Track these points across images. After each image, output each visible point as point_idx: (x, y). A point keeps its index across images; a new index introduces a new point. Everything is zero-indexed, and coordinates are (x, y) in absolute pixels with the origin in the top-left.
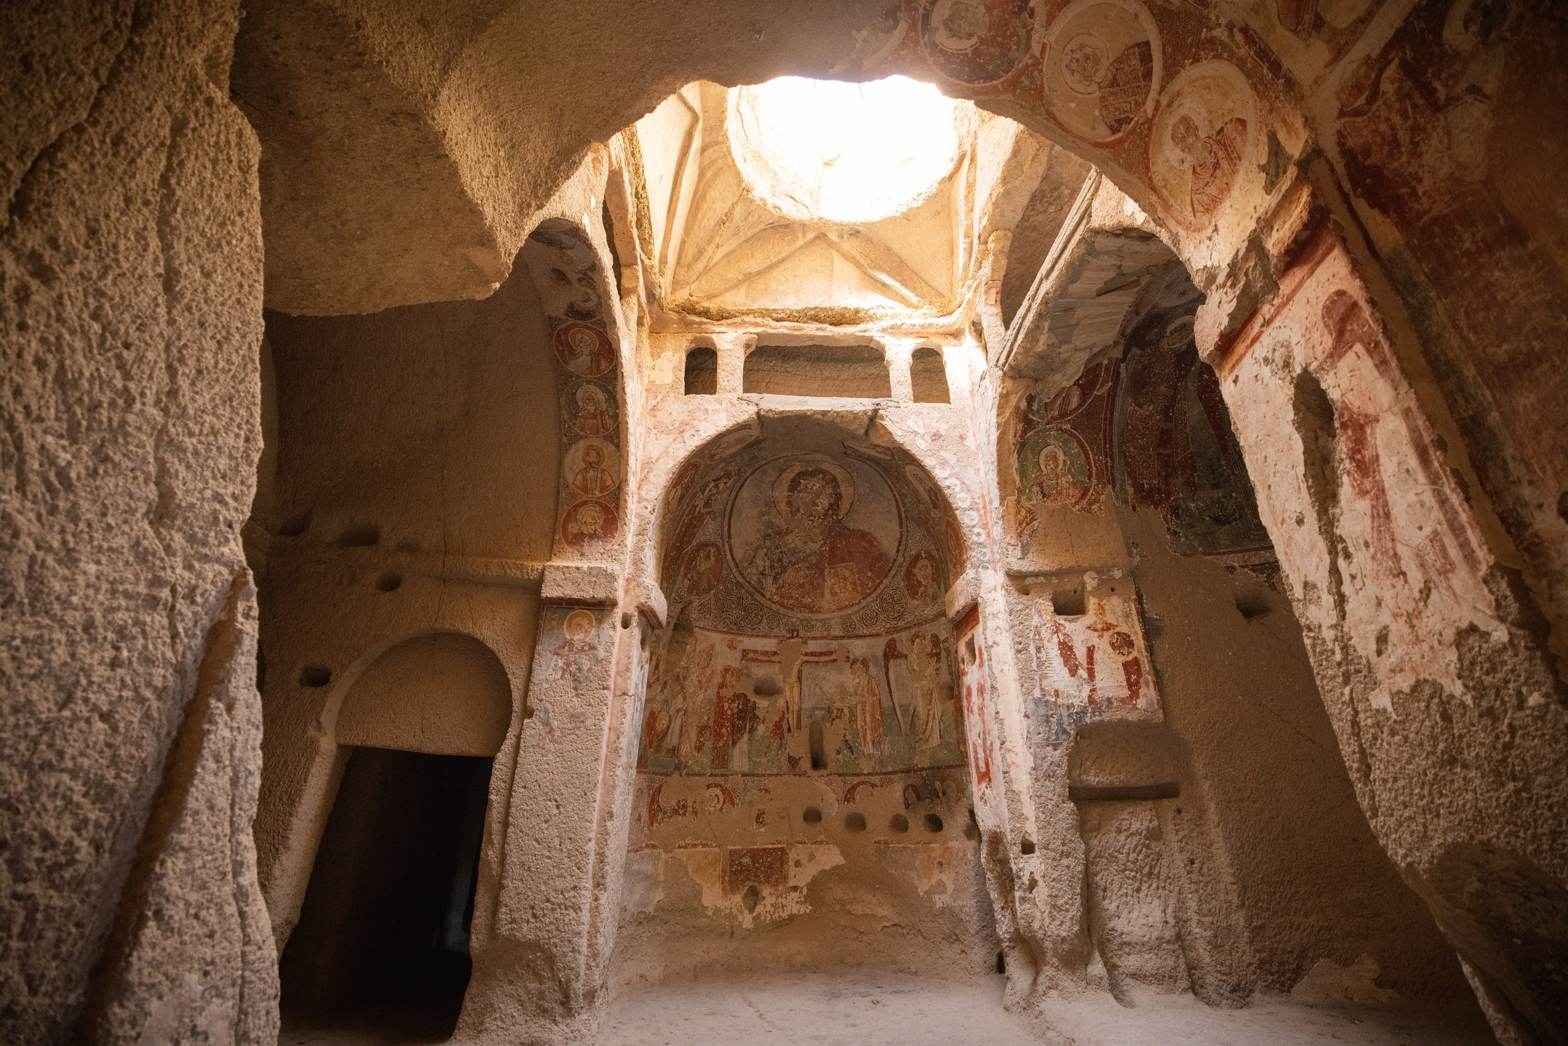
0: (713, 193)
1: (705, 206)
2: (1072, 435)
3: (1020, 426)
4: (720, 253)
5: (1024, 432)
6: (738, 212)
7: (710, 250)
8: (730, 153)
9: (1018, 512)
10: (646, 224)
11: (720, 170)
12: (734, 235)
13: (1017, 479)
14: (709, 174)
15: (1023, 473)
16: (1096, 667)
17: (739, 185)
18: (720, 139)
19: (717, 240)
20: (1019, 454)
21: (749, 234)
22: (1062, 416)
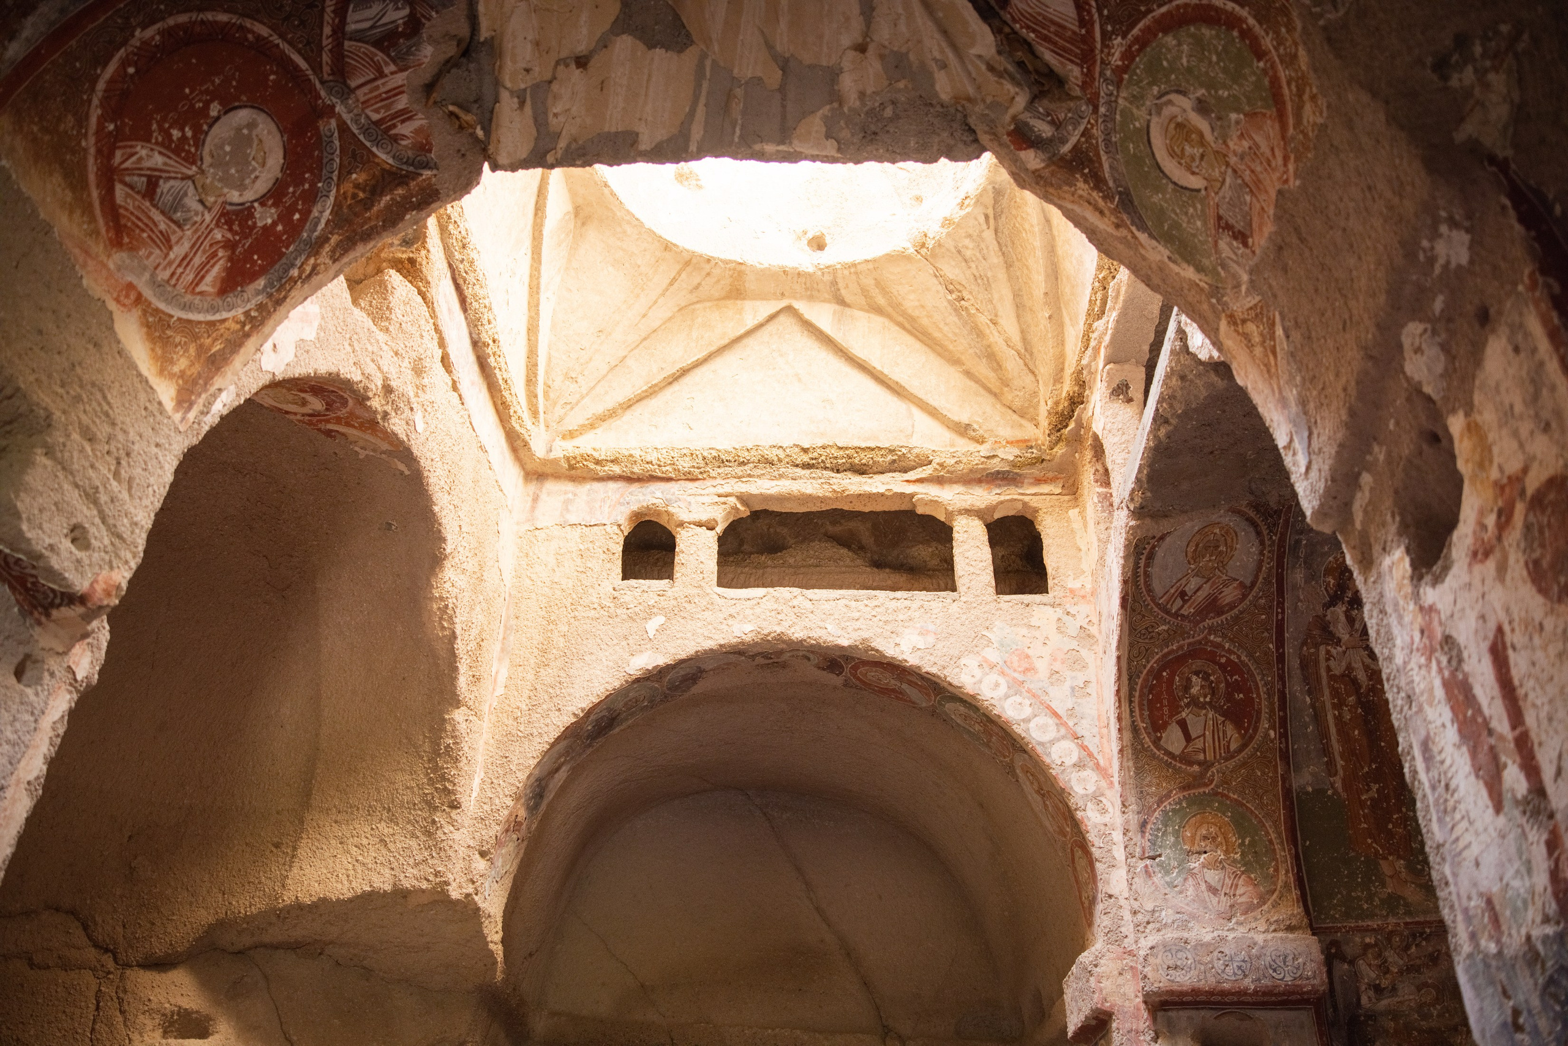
0: (910, 303)
1: (925, 321)
2: (1143, 42)
3: (1082, 187)
4: (1009, 325)
5: (1097, 182)
6: (952, 270)
7: (995, 338)
8: (854, 265)
9: (1250, 346)
10: (864, 458)
11: (878, 283)
12: (988, 287)
13: (1189, 273)
14: (881, 301)
15: (1185, 251)
16: (1530, 719)
17: (908, 258)
18: (828, 278)
19: (983, 319)
20: (1143, 227)
21: (996, 259)
22: (1086, 58)
